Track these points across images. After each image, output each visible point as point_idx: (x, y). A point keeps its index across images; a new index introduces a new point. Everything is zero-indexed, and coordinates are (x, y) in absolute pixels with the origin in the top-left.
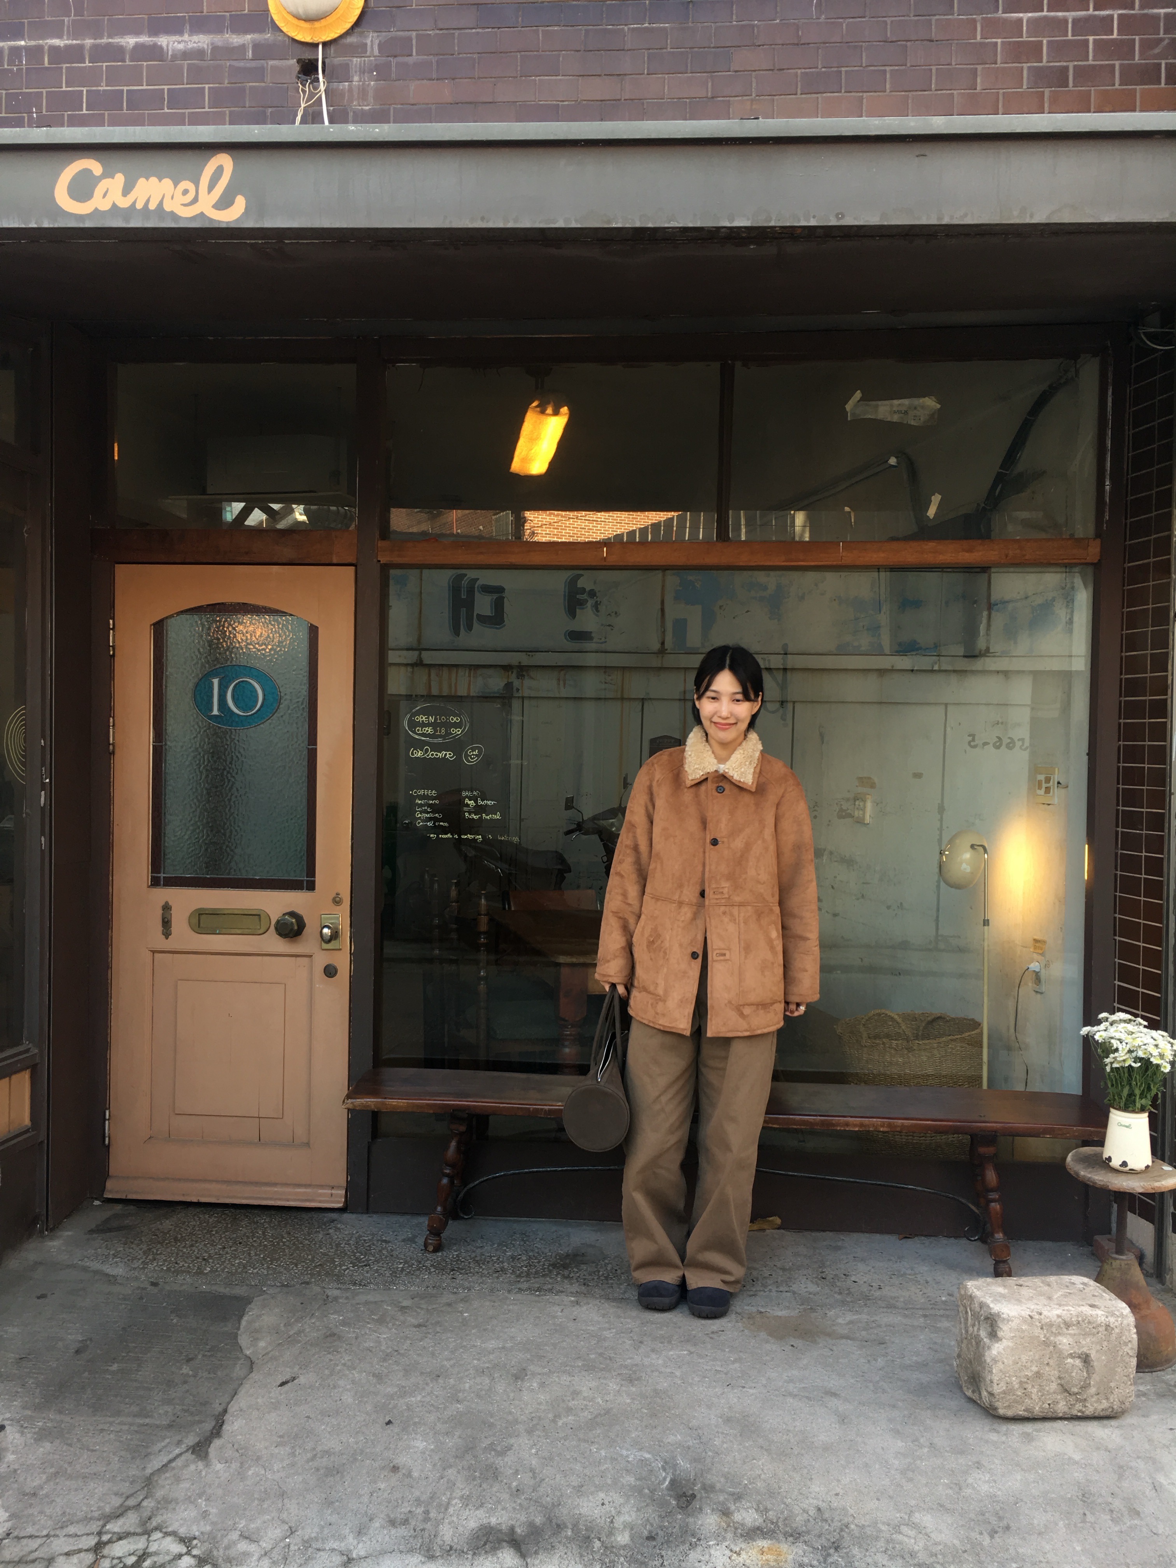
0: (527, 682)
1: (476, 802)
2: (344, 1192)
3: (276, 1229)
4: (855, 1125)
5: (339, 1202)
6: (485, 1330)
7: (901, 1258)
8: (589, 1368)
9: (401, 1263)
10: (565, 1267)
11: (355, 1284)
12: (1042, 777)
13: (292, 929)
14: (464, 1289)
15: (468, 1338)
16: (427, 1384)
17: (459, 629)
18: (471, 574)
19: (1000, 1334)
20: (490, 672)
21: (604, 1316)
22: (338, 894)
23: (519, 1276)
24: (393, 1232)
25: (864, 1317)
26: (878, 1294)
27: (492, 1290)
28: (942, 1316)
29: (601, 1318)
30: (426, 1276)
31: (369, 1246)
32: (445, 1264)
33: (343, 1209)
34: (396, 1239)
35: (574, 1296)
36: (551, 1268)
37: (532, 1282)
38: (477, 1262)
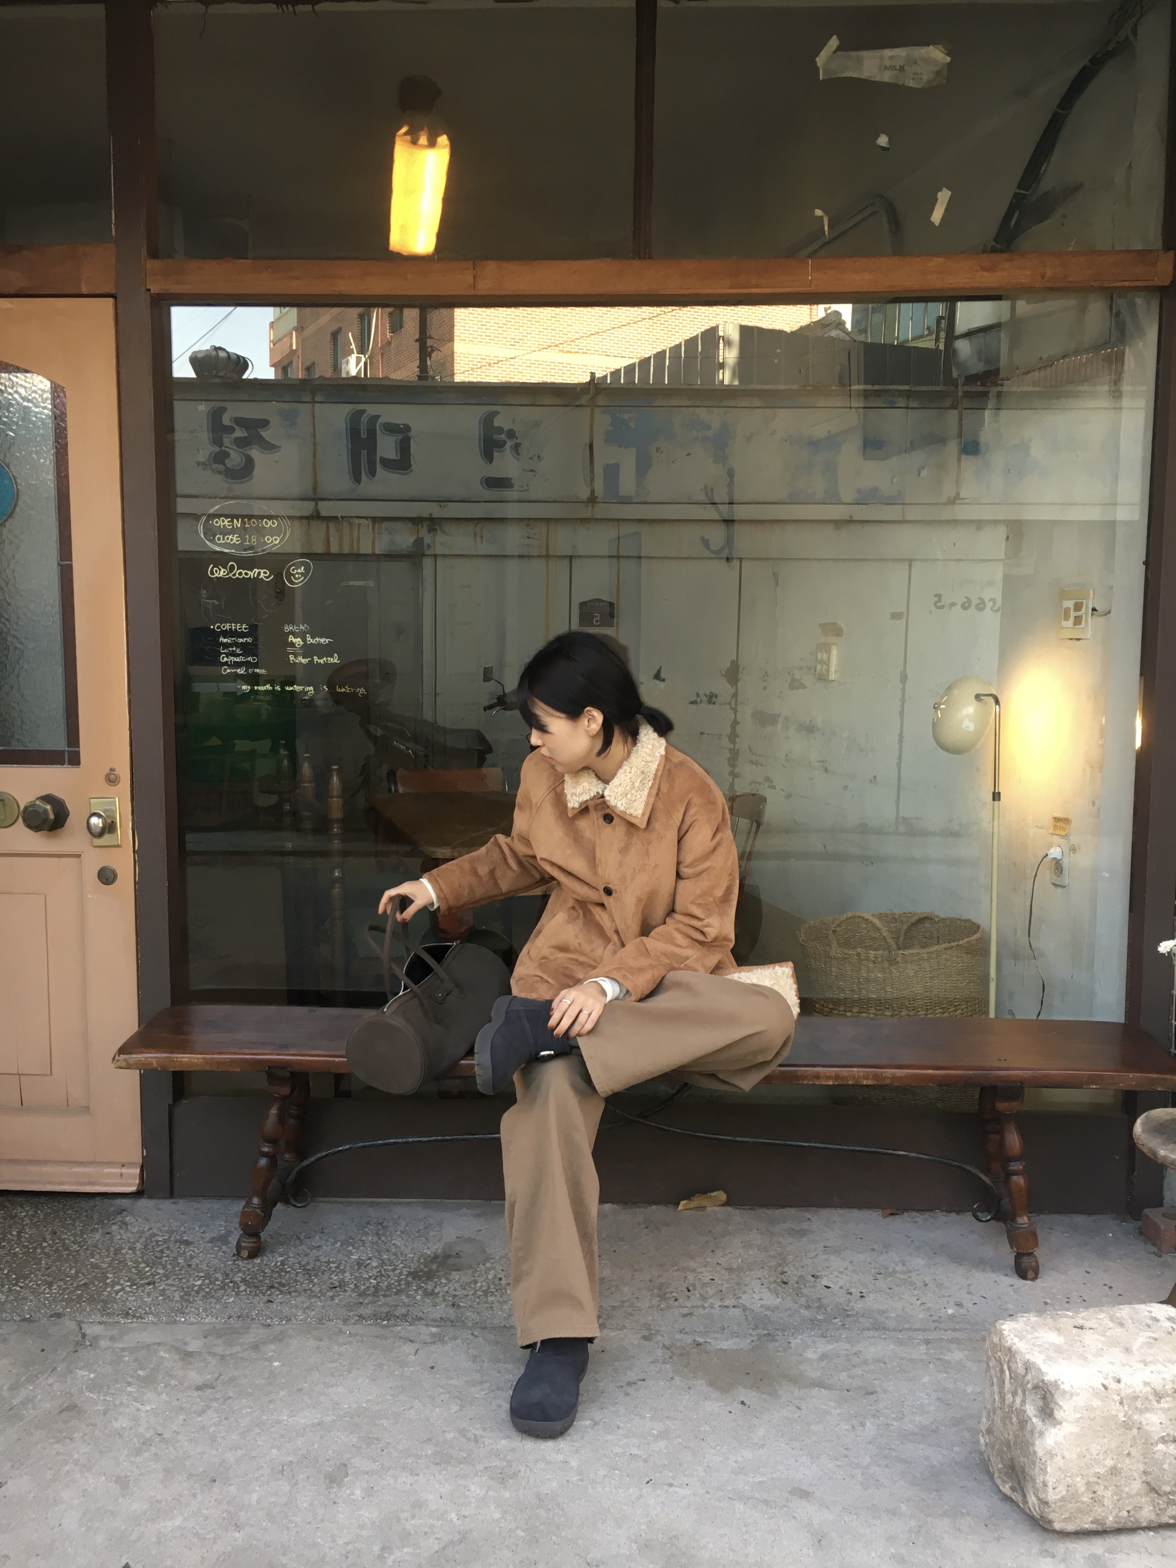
0: (440, 538)
1: (304, 640)
2: (138, 1171)
3: (37, 1227)
4: (829, 1078)
5: (131, 1185)
6: (300, 1390)
7: (887, 1247)
8: (442, 1460)
9: (199, 1278)
10: (430, 1276)
11: (127, 1315)
12: (1069, 604)
13: (46, 820)
14: (281, 1319)
15: (272, 1406)
16: (194, 1496)
17: (360, 476)
18: (372, 409)
19: (1058, 1414)
20: (398, 525)
21: (475, 1358)
22: (112, 770)
23: (362, 1294)
24: (200, 1227)
25: (842, 1346)
26: (859, 1306)
27: (320, 1321)
28: (951, 1341)
29: (470, 1363)
30: (231, 1300)
31: (162, 1251)
32: (261, 1278)
33: (139, 1194)
34: (202, 1238)
35: (437, 1326)
36: (410, 1279)
37: (380, 1303)
38: (308, 1272)
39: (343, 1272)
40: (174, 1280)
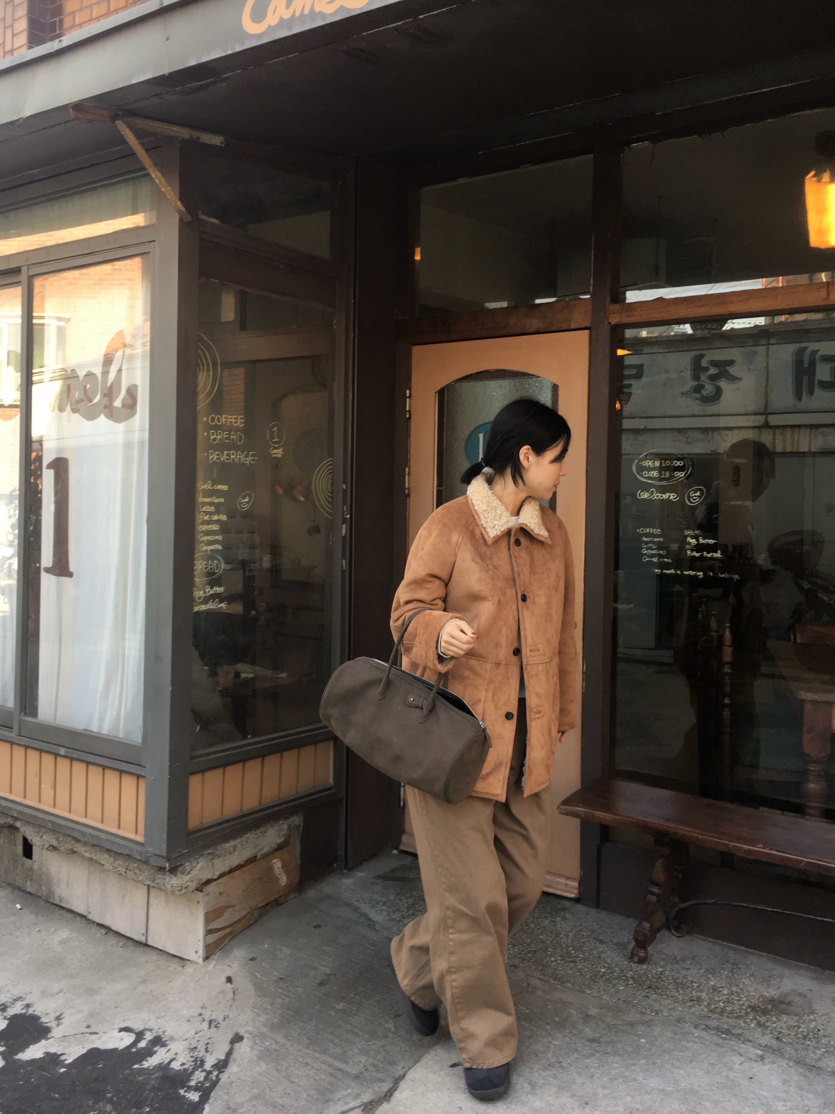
2: (578, 885)
5: (572, 893)
6: (654, 1063)
9: (604, 967)
10: (765, 1012)
11: (555, 979)
14: (652, 1011)
15: (633, 1068)
16: (573, 1109)
21: (785, 1082)
23: (711, 1011)
24: (612, 933)
27: (679, 1020)
29: (781, 1084)
30: (622, 988)
31: (584, 943)
32: (644, 979)
33: (577, 900)
34: (612, 941)
35: (761, 1050)
36: (749, 1010)
37: (723, 1021)
38: (677, 984)
39: (702, 991)
40: (588, 964)
